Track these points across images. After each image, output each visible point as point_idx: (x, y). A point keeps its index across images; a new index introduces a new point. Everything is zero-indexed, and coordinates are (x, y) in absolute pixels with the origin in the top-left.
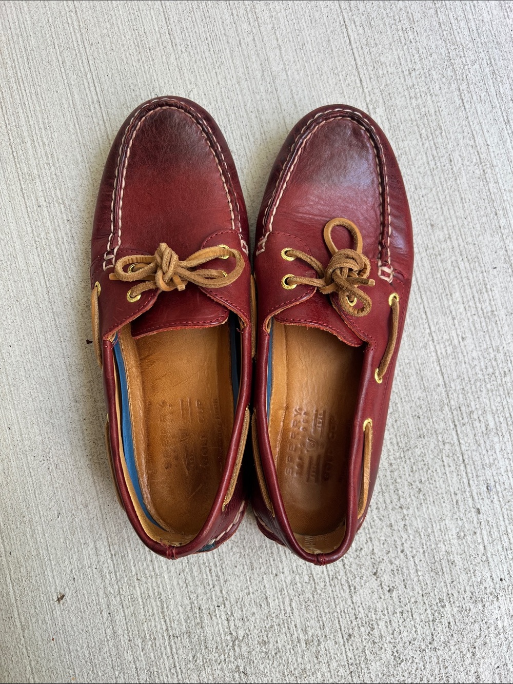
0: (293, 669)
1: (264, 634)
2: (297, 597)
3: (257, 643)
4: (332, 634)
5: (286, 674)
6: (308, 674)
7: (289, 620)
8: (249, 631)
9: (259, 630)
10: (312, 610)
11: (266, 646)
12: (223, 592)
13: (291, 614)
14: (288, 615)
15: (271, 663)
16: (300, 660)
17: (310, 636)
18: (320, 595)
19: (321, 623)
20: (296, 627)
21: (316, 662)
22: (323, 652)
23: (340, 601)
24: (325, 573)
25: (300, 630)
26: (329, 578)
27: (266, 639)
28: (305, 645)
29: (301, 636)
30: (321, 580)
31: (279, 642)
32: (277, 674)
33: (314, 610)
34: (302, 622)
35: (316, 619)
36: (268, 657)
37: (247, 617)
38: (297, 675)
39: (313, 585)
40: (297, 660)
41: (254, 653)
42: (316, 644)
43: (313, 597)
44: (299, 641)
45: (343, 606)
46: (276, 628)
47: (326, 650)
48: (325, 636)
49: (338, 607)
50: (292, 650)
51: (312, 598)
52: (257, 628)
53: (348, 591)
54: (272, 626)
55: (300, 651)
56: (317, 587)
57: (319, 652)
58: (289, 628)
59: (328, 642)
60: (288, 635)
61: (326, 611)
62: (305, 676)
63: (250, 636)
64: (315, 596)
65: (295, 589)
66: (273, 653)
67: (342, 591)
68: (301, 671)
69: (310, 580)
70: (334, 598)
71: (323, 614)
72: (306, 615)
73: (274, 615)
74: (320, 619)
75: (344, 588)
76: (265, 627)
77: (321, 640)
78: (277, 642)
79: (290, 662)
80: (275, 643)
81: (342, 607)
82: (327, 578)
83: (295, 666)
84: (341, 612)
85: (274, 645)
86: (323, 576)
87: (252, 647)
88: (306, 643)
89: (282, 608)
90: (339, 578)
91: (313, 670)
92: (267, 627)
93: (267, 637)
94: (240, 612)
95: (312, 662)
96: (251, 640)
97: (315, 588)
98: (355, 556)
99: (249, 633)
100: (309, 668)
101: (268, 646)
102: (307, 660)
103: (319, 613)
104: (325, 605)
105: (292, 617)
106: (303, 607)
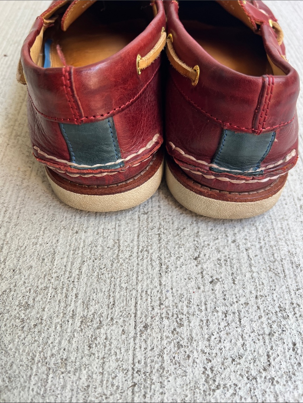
0: (49, 354)
1: (33, 294)
2: (91, 261)
3: (17, 303)
4: (122, 319)
5: (36, 360)
6: (69, 368)
7: (72, 286)
8: (15, 286)
9: (28, 288)
10: (105, 281)
11: (28, 311)
12: (8, 234)
13: (76, 280)
14: (72, 279)
15: (23, 336)
16: (64, 343)
17: (90, 313)
18: (121, 265)
19: (112, 300)
20: (76, 296)
21: (86, 352)
22: (101, 340)
23: (145, 278)
24: (135, 243)
25: (80, 301)
26: (138, 248)
27: (31, 302)
28: (79, 324)
29: (79, 310)
30: (128, 249)
31: (46, 309)
32: (24, 358)
33: (108, 281)
34: (86, 293)
35: (106, 293)
36: (23, 327)
37: (20, 270)
38: (52, 365)
39: (116, 251)
40: (60, 343)
41: (6, 316)
42: (95, 326)
43: (112, 265)
44: (73, 316)
45: (147, 285)
46: (50, 291)
47: (106, 339)
48: (112, 319)
49: (140, 285)
50: (59, 326)
51: (110, 266)
52: (26, 285)
53: (157, 269)
54: (46, 288)
55: (69, 330)
56: (120, 254)
57: (96, 339)
58: (66, 297)
59: (113, 327)
60: (62, 304)
61: (123, 285)
62: (63, 370)
63: (12, 293)
64: (115, 265)
65: (92, 252)
66: (32, 324)
67: (150, 267)
68: (60, 361)
69: (114, 246)
70: (138, 272)
71: (118, 289)
72: (95, 285)
73: (54, 275)
74: (111, 293)
75: (154, 264)
76: (38, 287)
77: (104, 323)
78: (44, 310)
79: (50, 342)
80: (40, 310)
81: (144, 286)
82: (136, 248)
83: (54, 351)
84: (142, 292)
85: (38, 313)
86: (131, 244)
87: (8, 308)
88: (82, 322)
89: (68, 269)
90: (151, 251)
91: (78, 363)
92: (40, 288)
93: (34, 300)
94: (15, 262)
95: (80, 351)
96: (11, 298)
97: (118, 256)
98: (176, 234)
99: (13, 289)
100: (73, 359)
101: (30, 312)
102: (74, 345)
103: (112, 286)
104: (123, 279)
105: (76, 283)
106: (96, 274)
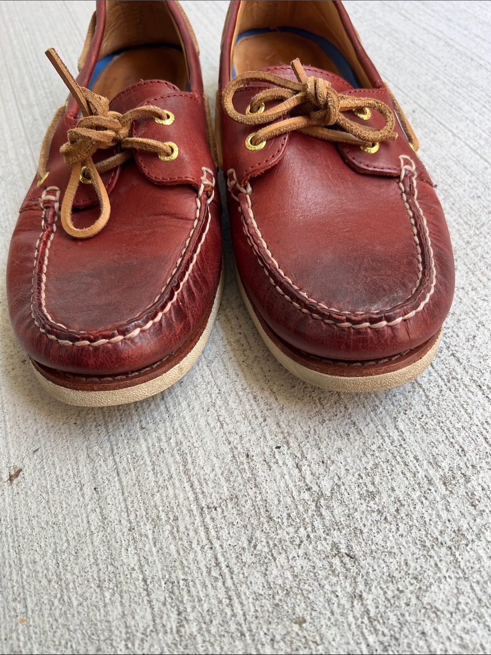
0: (437, 534)
1: (368, 480)
2: (402, 414)
3: (358, 496)
4: (484, 461)
5: (428, 544)
6: (470, 537)
7: (402, 451)
8: (339, 479)
9: (356, 475)
10: (435, 430)
11: (377, 499)
12: (281, 423)
13: (403, 442)
14: (396, 443)
15: (394, 528)
16: (445, 515)
17: (446, 470)
18: (438, 405)
19: (457, 447)
20: (417, 460)
21: (474, 512)
22: (479, 493)
23: (474, 408)
24: (435, 374)
25: (425, 463)
26: (443, 379)
27: (371, 488)
28: (443, 487)
29: (432, 472)
30: (432, 385)
31: (396, 488)
32: (413, 548)
33: (438, 428)
34: (424, 451)
35: (446, 442)
36: (386, 519)
37: (329, 458)
38: (449, 543)
39: (421, 392)
40: (439, 516)
41: (357, 515)
42: (462, 481)
43: (429, 409)
44: (430, 482)
45: (483, 415)
46: (384, 467)
47: (483, 489)
48: (473, 466)
49: (474, 417)
50: (423, 499)
51: (427, 412)
52: (351, 471)
53: (480, 393)
54: (376, 466)
55: (438, 499)
56: (428, 394)
57: (473, 494)
58: (406, 465)
59: (482, 474)
60: (408, 475)
61: (457, 426)
62: (464, 542)
63: (342, 487)
64: (431, 408)
65: (396, 404)
66: (393, 510)
67: (470, 394)
68: (453, 535)
69: (414, 387)
70: (462, 406)
71: (456, 433)
72: (428, 439)
73: (374, 447)
74: (451, 440)
75: (472, 389)
76: (366, 468)
77: (468, 473)
78: (393, 490)
79: (427, 520)
80: (390, 492)
81: (480, 418)
82: (440, 379)
83: (439, 527)
84: (482, 424)
85: (390, 496)
86: (431, 378)
87: (351, 506)
88: (444, 484)
89: (384, 434)
90: (459, 377)
91: (474, 528)
92: (368, 467)
93: (373, 484)
94: (316, 451)
95: (466, 514)
96: (346, 493)
97: (427, 397)
98: (470, 347)
99: (340, 483)
100: (466, 526)
101: (380, 500)
102: (457, 512)
103: (446, 431)
104: (452, 419)
105: (405, 446)
106: (418, 426)
